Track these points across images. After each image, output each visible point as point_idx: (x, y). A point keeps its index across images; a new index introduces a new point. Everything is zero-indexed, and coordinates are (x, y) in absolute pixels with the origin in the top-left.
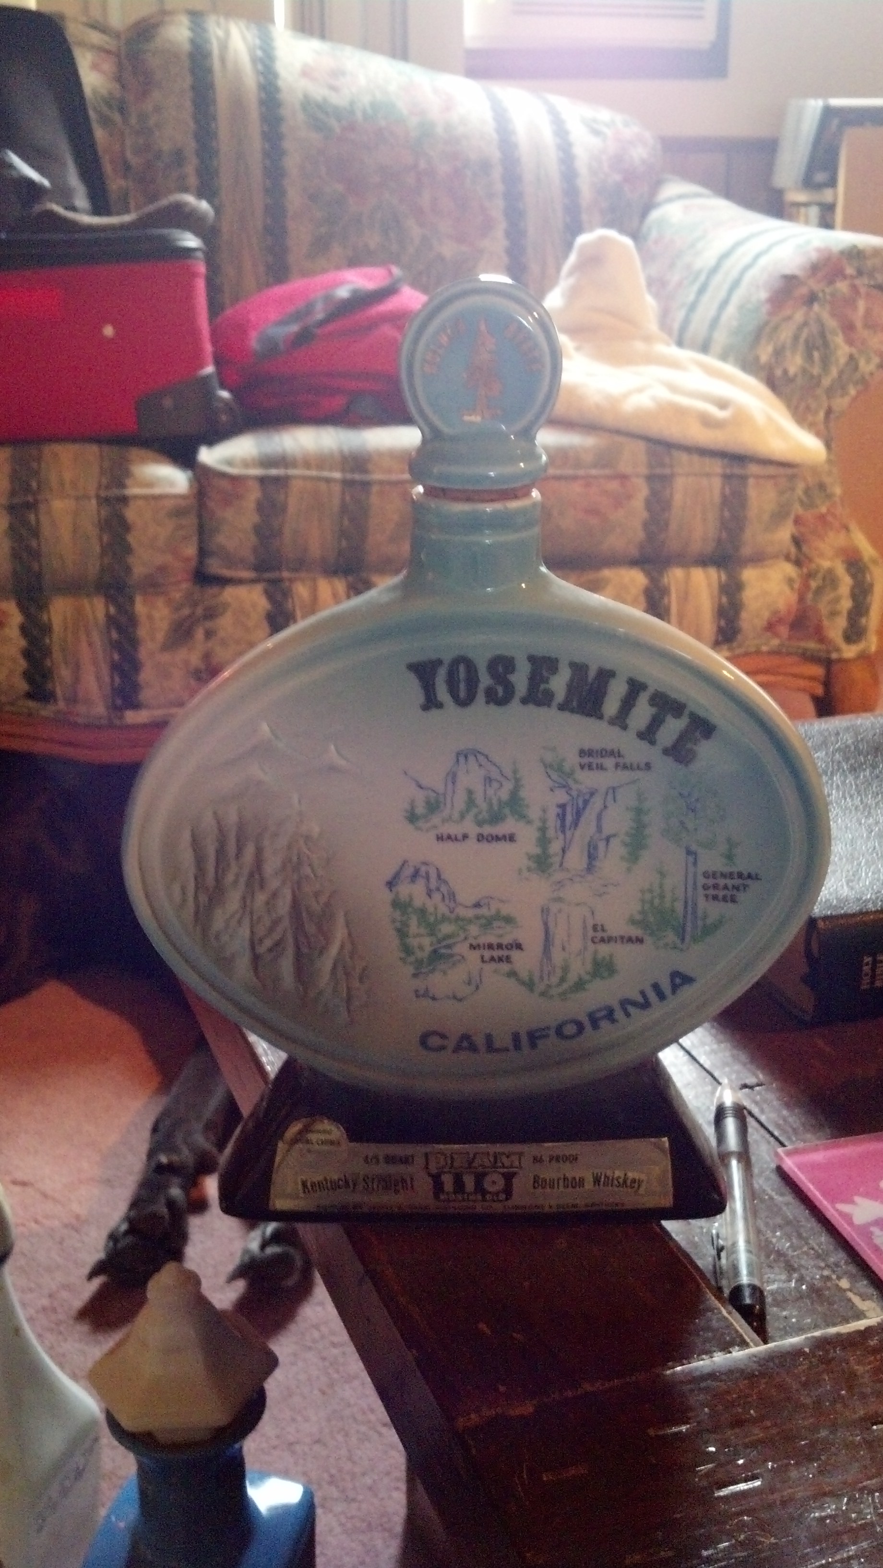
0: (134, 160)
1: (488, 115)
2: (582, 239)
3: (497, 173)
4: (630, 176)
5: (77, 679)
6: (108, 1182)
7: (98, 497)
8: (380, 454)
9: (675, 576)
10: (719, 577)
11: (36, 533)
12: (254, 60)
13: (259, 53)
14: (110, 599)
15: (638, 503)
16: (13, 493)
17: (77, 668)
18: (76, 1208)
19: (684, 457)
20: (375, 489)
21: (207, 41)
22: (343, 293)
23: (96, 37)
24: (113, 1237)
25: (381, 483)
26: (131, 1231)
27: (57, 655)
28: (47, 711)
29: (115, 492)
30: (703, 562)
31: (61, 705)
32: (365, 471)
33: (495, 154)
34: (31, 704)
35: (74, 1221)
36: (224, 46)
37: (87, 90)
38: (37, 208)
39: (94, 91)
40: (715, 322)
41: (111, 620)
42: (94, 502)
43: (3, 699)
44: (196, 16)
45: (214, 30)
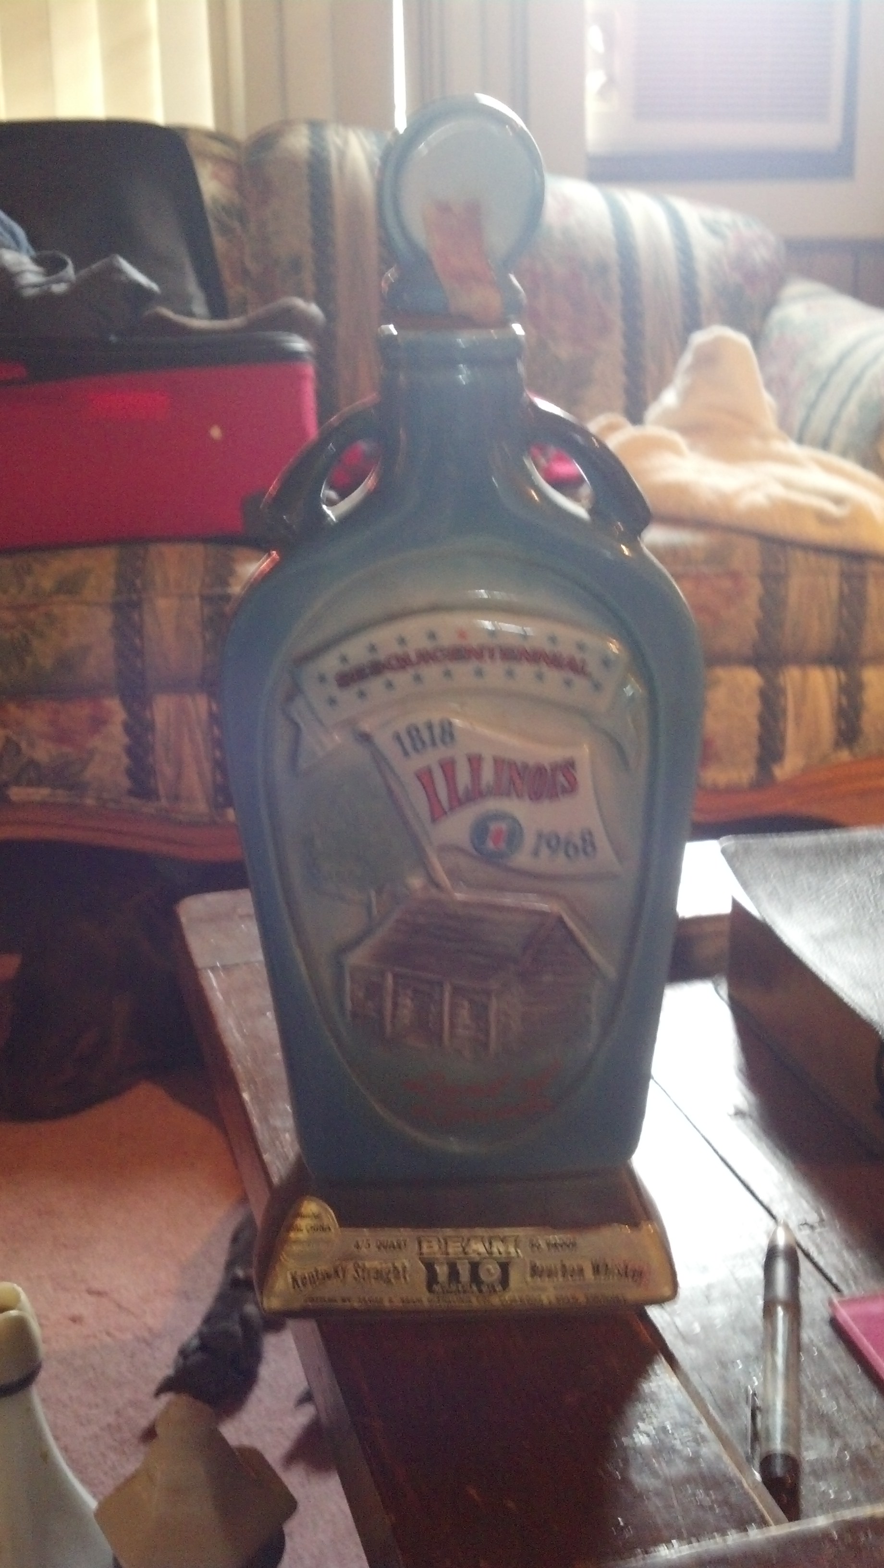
0: (253, 266)
1: (606, 217)
2: (699, 338)
3: (614, 276)
4: (751, 276)
5: (179, 776)
6: (185, 1295)
7: (201, 595)
9: (791, 677)
10: (839, 679)
11: (139, 630)
12: (371, 166)
13: (376, 159)
14: (212, 696)
15: (751, 601)
16: (118, 592)
17: (179, 765)
18: (150, 1321)
19: (799, 555)
21: (326, 150)
23: (217, 148)
24: (183, 1353)
26: (202, 1348)
27: (159, 752)
28: (149, 808)
29: (218, 590)
30: (822, 660)
31: (164, 802)
33: (613, 256)
34: (134, 801)
35: (146, 1335)
36: (342, 154)
37: (207, 199)
39: (215, 200)
40: (835, 420)
41: (213, 718)
42: (197, 600)
43: (105, 795)
44: (316, 127)
45: (334, 137)
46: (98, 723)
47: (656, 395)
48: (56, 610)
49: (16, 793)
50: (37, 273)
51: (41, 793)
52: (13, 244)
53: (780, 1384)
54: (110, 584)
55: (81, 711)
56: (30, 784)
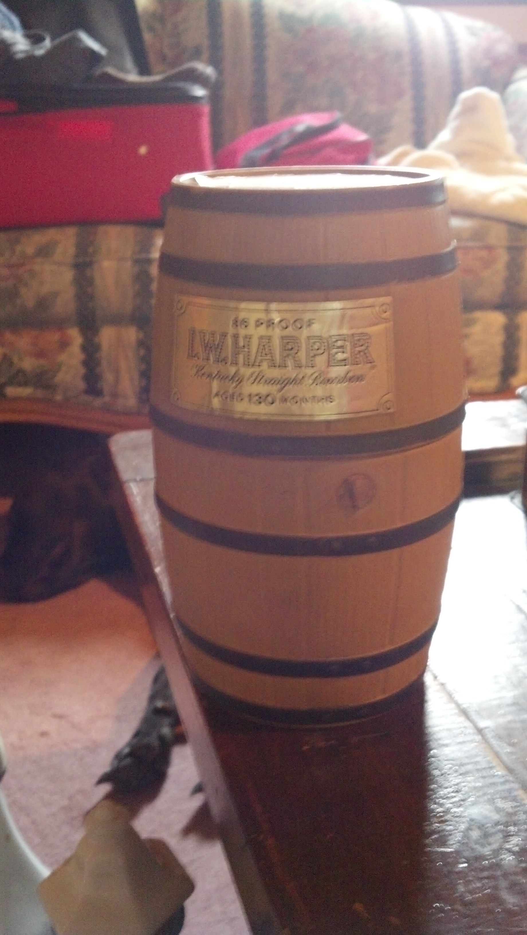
1: (402, 23)
2: (464, 95)
3: (407, 61)
4: (497, 62)
5: (117, 380)
6: (118, 718)
7: (133, 259)
11: (91, 283)
14: (140, 328)
15: (501, 265)
16: (77, 256)
17: (117, 372)
18: (94, 735)
22: (300, 128)
24: (119, 757)
26: (131, 754)
27: (104, 364)
28: (98, 402)
29: (143, 256)
31: (107, 399)
33: (406, 48)
34: (88, 398)
35: (91, 745)
38: (98, 71)
41: (141, 344)
42: (129, 264)
43: (69, 394)
46: (64, 344)
48: (37, 268)
49: (11, 391)
50: (26, 44)
51: (26, 391)
52: (10, 27)
54: (72, 250)
55: (54, 337)
56: (20, 385)
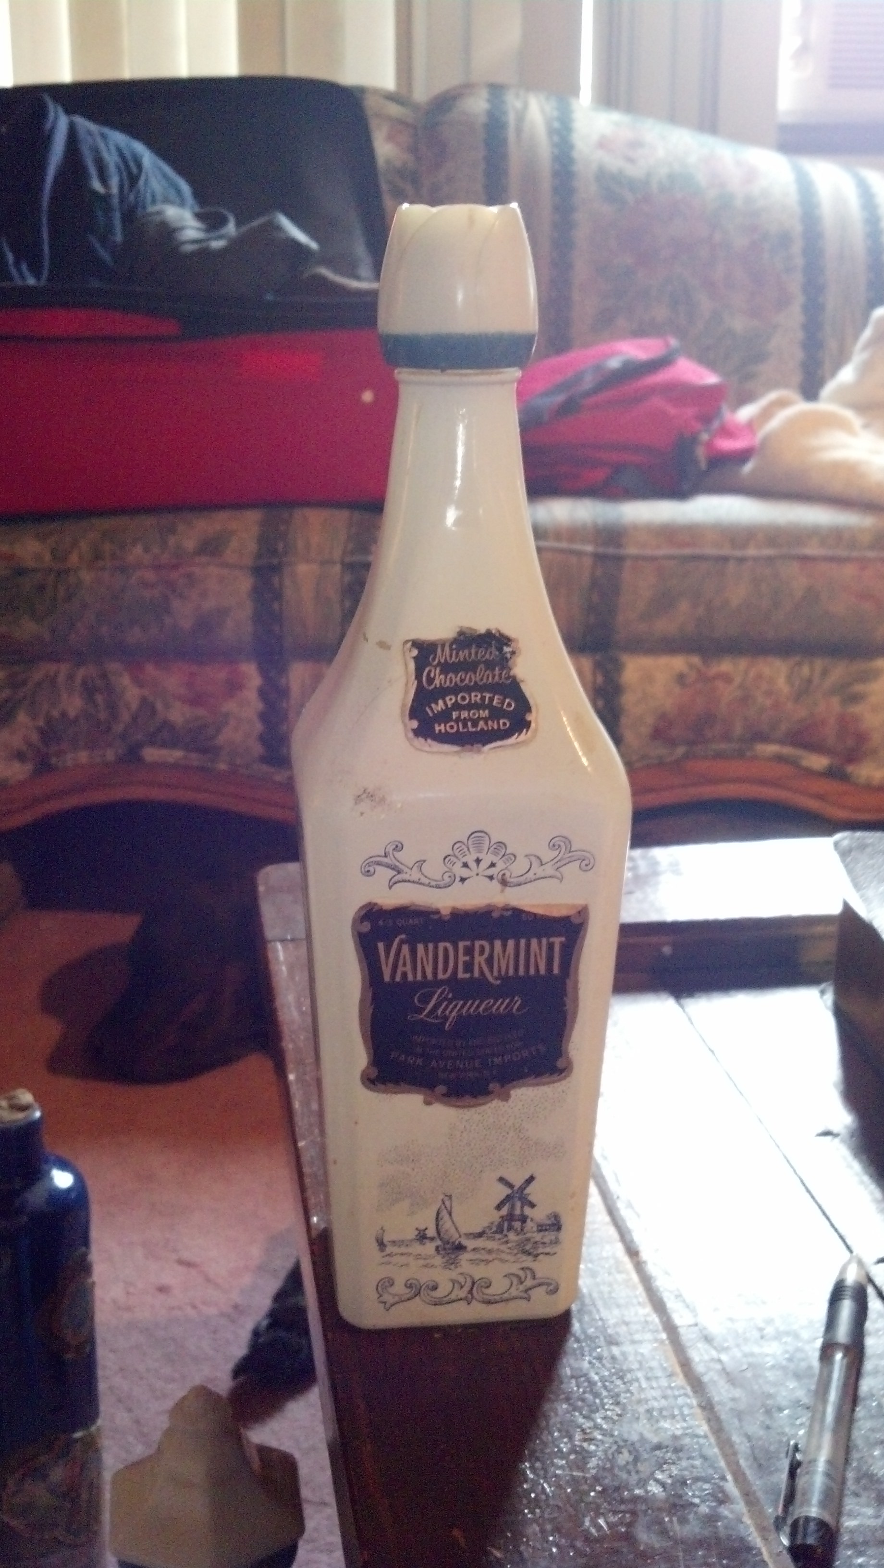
1: (793, 189)
3: (797, 248)
7: (342, 563)
8: (635, 527)
11: (278, 595)
12: (551, 132)
13: (556, 125)
16: (259, 556)
20: (628, 563)
21: (505, 113)
22: (614, 363)
23: (394, 110)
24: (257, 1332)
25: (636, 558)
28: (280, 774)
29: (358, 558)
32: (619, 546)
33: (798, 228)
34: (265, 768)
36: (521, 118)
37: (381, 161)
38: (307, 272)
39: (388, 162)
42: (338, 568)
43: (238, 761)
44: (496, 90)
45: (513, 102)
46: (234, 686)
47: (834, 372)
48: (197, 570)
49: (150, 754)
50: (198, 229)
51: (175, 755)
52: (178, 200)
53: (827, 1440)
54: (252, 546)
55: (219, 674)
56: (164, 745)
